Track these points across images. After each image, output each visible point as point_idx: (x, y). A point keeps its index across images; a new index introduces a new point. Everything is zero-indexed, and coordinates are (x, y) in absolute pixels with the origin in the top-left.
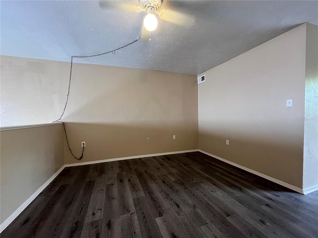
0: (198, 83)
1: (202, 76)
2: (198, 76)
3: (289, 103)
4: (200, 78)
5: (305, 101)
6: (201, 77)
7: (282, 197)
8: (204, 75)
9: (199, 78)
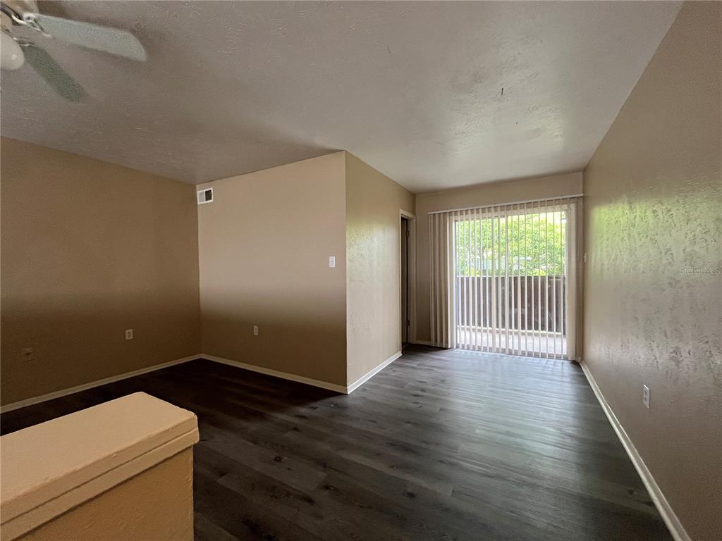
0: (199, 203)
1: (207, 190)
2: (197, 186)
3: (332, 262)
4: (203, 193)
5: (347, 261)
6: (205, 191)
7: (320, 408)
8: (211, 189)
9: (200, 193)
